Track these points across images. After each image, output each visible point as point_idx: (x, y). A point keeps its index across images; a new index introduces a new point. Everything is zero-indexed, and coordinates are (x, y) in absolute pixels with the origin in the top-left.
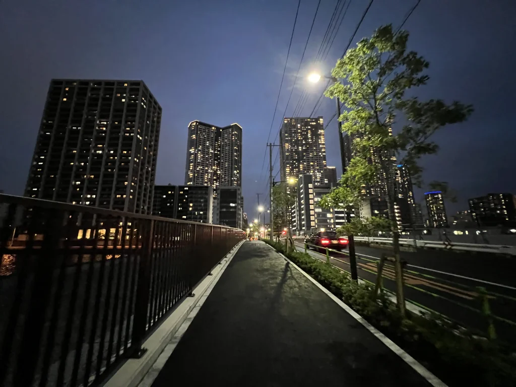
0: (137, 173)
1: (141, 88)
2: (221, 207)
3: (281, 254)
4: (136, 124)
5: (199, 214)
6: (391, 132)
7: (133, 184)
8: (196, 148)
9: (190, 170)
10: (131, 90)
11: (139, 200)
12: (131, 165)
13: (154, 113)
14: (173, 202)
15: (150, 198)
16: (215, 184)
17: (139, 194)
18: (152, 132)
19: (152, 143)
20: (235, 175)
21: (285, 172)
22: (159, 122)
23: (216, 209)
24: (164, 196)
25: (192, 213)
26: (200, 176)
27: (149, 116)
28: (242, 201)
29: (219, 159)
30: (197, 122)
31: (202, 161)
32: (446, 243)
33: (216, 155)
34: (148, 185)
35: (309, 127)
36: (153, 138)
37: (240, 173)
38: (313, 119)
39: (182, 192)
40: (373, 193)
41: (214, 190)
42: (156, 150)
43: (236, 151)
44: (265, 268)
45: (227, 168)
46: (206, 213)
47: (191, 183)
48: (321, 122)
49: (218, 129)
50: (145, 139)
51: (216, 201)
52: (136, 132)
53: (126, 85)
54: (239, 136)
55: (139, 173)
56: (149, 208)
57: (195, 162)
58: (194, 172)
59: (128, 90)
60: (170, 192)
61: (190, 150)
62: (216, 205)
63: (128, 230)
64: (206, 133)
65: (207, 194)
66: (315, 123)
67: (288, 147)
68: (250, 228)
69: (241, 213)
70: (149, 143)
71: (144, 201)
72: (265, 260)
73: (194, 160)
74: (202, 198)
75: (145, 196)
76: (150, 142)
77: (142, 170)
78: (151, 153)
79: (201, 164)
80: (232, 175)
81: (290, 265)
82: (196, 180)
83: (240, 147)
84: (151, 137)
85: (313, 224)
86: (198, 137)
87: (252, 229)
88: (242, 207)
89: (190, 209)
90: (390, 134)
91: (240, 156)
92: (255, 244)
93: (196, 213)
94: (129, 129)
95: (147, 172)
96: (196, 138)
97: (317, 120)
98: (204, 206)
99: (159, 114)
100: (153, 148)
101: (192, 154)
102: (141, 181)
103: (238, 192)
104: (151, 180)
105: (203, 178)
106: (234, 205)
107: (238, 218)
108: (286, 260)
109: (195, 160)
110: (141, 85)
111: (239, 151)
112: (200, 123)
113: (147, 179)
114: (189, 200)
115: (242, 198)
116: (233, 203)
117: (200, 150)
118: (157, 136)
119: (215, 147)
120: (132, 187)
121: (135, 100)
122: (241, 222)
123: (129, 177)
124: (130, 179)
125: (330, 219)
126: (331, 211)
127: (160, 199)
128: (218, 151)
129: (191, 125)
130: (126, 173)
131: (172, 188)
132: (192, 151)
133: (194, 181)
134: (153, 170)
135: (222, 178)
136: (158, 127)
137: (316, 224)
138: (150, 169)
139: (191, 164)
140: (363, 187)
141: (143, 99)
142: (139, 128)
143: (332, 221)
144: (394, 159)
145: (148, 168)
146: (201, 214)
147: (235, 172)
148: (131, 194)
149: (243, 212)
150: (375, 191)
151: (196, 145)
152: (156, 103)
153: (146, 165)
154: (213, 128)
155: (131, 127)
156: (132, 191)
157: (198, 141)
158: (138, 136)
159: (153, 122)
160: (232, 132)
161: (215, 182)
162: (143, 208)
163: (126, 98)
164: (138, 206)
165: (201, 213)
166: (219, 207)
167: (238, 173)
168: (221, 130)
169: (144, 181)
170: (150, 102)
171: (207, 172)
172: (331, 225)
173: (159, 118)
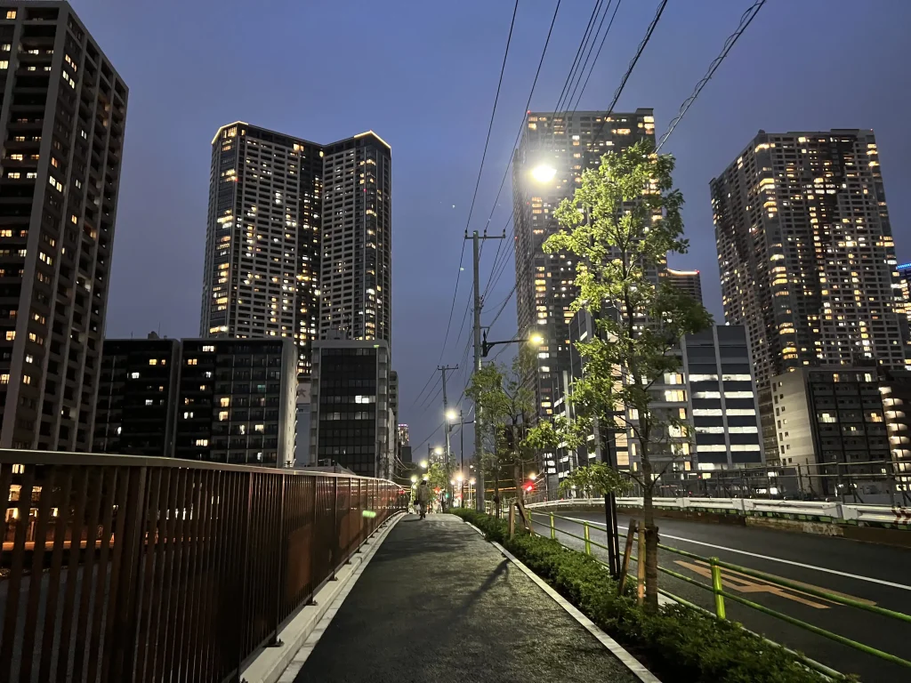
0: (47, 300)
1: (62, 26)
2: (326, 408)
3: (496, 544)
4: (45, 140)
5: (252, 432)
6: (874, 158)
7: (33, 337)
8: (239, 212)
9: (217, 284)
10: (30, 32)
11: (51, 388)
12: (27, 276)
13: (101, 104)
14: (164, 395)
15: (88, 379)
16: (303, 330)
17: (53, 368)
18: (96, 165)
19: (96, 202)
20: (368, 300)
21: (531, 291)
22: (117, 133)
23: (307, 413)
24: (135, 375)
25: (229, 428)
26: (252, 306)
27: (84, 116)
28: (394, 387)
29: (318, 247)
30: (240, 127)
31: (258, 255)
32: (897, 509)
33: (304, 236)
34: (83, 339)
35: (609, 143)
36: (100, 185)
37: (385, 295)
38: (621, 116)
39: (195, 361)
40: (820, 356)
41: (301, 350)
42: (107, 225)
43: (372, 223)
44: (452, 569)
45: (343, 279)
46: (274, 431)
47: (224, 329)
48: (648, 127)
49: (311, 149)
50: (73, 189)
51: (307, 386)
52: (43, 167)
53: (11, 15)
54: (382, 173)
55: (55, 299)
56: (83, 416)
57: (236, 259)
58: (234, 292)
59: (18, 32)
60: (153, 362)
61: (220, 220)
62: (308, 400)
63: (15, 488)
64: (273, 163)
65: (279, 365)
66: (627, 131)
67: (542, 209)
68: (420, 472)
69: (390, 425)
70: (84, 204)
71: (69, 394)
72: (454, 557)
73: (232, 253)
74: (261, 379)
75: (71, 374)
76: (91, 198)
77: (62, 290)
78: (93, 235)
79: (254, 265)
80: (360, 300)
81: (509, 565)
82: (237, 318)
83: (384, 209)
84: (93, 182)
85: (622, 459)
86: (245, 176)
87: (426, 478)
88: (393, 405)
89: (223, 415)
90: (872, 164)
91: (384, 237)
92: (434, 523)
93: (242, 428)
94: (20, 157)
95: (81, 299)
96: (240, 179)
97: (634, 119)
98: (269, 403)
99: (119, 105)
100: (99, 218)
101: (227, 232)
102: (59, 328)
103: (381, 358)
104: (93, 324)
105: (262, 312)
106: (366, 400)
107: (380, 443)
108: (505, 556)
109: (236, 252)
110: (62, 16)
111: (383, 221)
112: (253, 132)
113: (78, 318)
114: (218, 386)
115: (393, 377)
116: (364, 394)
117: (252, 220)
118: (112, 179)
119: (302, 210)
120: (30, 348)
121: (40, 66)
122: (391, 457)
123: (22, 313)
124: (23, 322)
125: (679, 441)
126: (682, 416)
127: (122, 384)
128: (313, 222)
129: (220, 138)
130: (10, 301)
131: (160, 347)
132: (226, 222)
133: (232, 322)
134: (100, 289)
135: (328, 311)
136: (116, 147)
137: (631, 458)
138: (88, 287)
139: (223, 266)
140: (789, 336)
141: (68, 59)
142: (52, 155)
143: (685, 449)
144: (887, 244)
145: (82, 284)
146: (258, 432)
147: (371, 291)
148: (27, 369)
149: (396, 423)
150: (829, 349)
151: (239, 205)
152: (107, 70)
153: (77, 274)
154: (296, 147)
155: (27, 151)
156: (29, 360)
157: (244, 189)
158: (52, 181)
159: (99, 132)
160: (359, 159)
161: (302, 323)
162: (66, 416)
163: (13, 56)
164: (49, 408)
165: (259, 427)
166: (316, 407)
167: (378, 295)
168: (321, 154)
169: (71, 328)
170: (90, 69)
171: (277, 293)
172: (683, 462)
173: (118, 119)
